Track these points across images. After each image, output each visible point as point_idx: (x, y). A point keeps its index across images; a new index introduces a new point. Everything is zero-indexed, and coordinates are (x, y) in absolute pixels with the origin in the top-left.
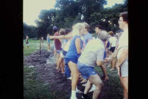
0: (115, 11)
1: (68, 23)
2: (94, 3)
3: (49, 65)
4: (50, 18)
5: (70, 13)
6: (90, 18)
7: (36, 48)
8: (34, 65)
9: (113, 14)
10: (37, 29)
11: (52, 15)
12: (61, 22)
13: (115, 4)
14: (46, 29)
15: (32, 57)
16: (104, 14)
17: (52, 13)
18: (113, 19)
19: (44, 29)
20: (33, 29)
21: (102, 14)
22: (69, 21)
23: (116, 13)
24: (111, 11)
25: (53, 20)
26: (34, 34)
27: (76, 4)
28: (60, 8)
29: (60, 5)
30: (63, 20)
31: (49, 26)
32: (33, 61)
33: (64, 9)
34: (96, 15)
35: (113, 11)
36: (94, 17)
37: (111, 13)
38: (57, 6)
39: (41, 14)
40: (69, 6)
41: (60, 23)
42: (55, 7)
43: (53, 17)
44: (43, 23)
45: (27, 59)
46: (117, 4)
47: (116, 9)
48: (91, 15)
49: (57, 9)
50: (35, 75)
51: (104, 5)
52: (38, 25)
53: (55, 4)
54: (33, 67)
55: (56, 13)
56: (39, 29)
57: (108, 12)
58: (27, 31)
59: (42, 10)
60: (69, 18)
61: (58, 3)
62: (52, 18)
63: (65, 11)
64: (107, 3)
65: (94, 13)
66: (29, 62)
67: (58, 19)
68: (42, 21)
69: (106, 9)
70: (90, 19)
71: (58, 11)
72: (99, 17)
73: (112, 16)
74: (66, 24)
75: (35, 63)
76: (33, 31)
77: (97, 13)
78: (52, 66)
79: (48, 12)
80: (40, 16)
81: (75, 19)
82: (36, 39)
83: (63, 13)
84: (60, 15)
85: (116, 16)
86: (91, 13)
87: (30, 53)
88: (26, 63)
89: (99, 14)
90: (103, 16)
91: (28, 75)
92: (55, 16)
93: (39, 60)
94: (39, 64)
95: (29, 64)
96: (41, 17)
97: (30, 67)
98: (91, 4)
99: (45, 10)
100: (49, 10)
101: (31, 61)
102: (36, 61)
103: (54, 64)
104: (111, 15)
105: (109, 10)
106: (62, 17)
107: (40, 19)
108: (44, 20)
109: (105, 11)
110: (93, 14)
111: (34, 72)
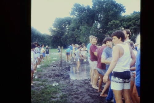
0: (135, 19)
1: (84, 31)
2: (112, 11)
3: (77, 82)
4: (65, 26)
5: (87, 21)
6: (108, 26)
7: (53, 58)
8: (57, 81)
9: (133, 22)
10: (51, 37)
11: (67, 24)
12: (76, 30)
13: (134, 12)
14: (60, 38)
15: (52, 70)
16: (122, 22)
17: (67, 21)
18: (134, 27)
19: (58, 37)
20: (47, 38)
21: (121, 21)
22: (85, 29)
23: (136, 21)
24: (130, 19)
25: (67, 28)
26: (48, 43)
27: (93, 12)
28: (76, 15)
29: (76, 13)
30: (78, 28)
31: (64, 35)
32: (55, 75)
33: (80, 16)
34: (114, 23)
35: (133, 19)
36: (112, 25)
37: (131, 21)
38: (73, 13)
39: (55, 22)
40: (85, 14)
41: (76, 32)
42: (71, 15)
43: (68, 25)
44: (58, 32)
45: (46, 72)
46: (136, 12)
47: (136, 17)
48: (109, 23)
49: (72, 17)
50: (64, 99)
51: (122, 12)
52: (52, 34)
53: (71, 12)
54: (58, 84)
55: (71, 21)
56: (53, 38)
57: (127, 20)
58: (40, 40)
59: (57, 19)
60: (85, 26)
61: (73, 11)
62: (67, 27)
63: (81, 19)
64: (125, 11)
65: (113, 21)
66: (50, 76)
67: (73, 27)
68: (56, 30)
69: (124, 17)
70: (108, 28)
71: (74, 19)
72: (118, 25)
73: (132, 24)
74: (83, 32)
75: (58, 78)
76: (46, 40)
77: (115, 21)
78: (81, 83)
79: (63, 20)
80: (55, 24)
81: (92, 27)
82: (50, 48)
83: (79, 21)
84: (76, 23)
85: (136, 24)
86: (109, 21)
87: (48, 65)
88: (47, 78)
89: (118, 22)
90: (122, 24)
91: (55, 98)
92: (70, 24)
93: (62, 74)
94: (63, 79)
95: (51, 79)
96: (55, 26)
97: (54, 85)
98: (109, 11)
99: (59, 18)
100: (64, 18)
101: (52, 75)
102: (58, 76)
103: (83, 81)
104: (130, 23)
105: (128, 18)
106: (78, 25)
107: (54, 28)
108: (59, 28)
109: (124, 19)
110: (111, 22)
111: (61, 94)
